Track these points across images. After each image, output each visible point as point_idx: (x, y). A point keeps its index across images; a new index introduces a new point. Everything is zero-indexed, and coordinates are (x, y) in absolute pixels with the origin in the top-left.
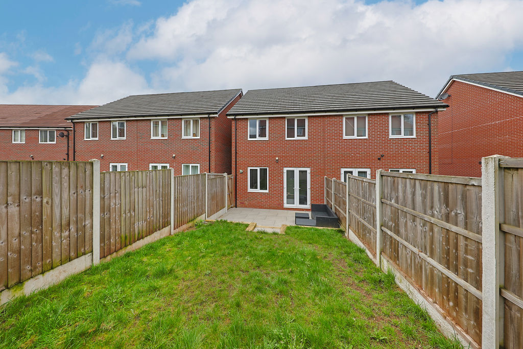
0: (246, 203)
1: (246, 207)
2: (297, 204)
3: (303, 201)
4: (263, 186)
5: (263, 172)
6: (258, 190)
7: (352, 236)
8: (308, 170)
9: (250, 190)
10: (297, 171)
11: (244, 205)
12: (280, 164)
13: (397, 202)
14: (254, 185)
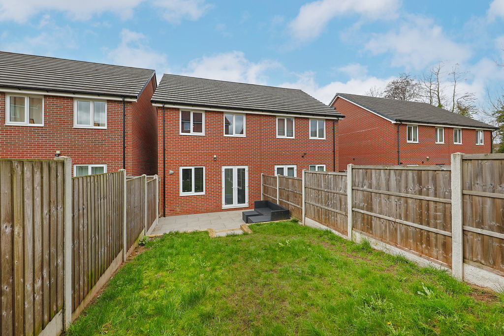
0: (178, 209)
1: (177, 214)
2: (235, 204)
3: (241, 200)
4: (199, 188)
5: (199, 172)
6: (193, 193)
7: (310, 222)
8: (246, 168)
9: (182, 194)
10: (235, 169)
11: (174, 213)
12: (218, 163)
13: (370, 186)
14: (187, 188)
